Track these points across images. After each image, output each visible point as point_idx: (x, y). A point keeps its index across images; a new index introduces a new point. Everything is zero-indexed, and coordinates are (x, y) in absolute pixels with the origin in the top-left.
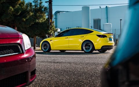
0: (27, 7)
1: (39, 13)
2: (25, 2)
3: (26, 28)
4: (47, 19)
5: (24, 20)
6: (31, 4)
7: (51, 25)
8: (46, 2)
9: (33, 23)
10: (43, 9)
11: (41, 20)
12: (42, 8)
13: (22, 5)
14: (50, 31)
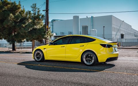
0: (27, 15)
1: (37, 19)
2: (25, 10)
3: (25, 33)
4: (44, 26)
5: (24, 26)
6: (30, 12)
7: (47, 30)
8: (43, 11)
9: (32, 29)
10: (40, 17)
11: (39, 26)
12: (40, 15)
13: (22, 13)
14: (46, 36)
